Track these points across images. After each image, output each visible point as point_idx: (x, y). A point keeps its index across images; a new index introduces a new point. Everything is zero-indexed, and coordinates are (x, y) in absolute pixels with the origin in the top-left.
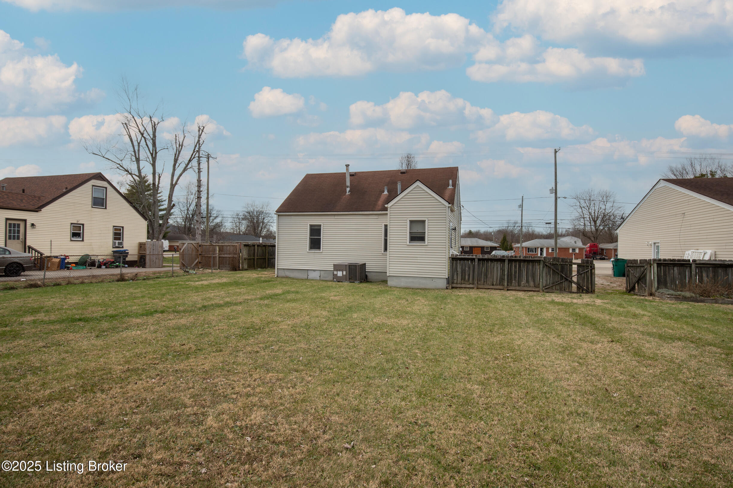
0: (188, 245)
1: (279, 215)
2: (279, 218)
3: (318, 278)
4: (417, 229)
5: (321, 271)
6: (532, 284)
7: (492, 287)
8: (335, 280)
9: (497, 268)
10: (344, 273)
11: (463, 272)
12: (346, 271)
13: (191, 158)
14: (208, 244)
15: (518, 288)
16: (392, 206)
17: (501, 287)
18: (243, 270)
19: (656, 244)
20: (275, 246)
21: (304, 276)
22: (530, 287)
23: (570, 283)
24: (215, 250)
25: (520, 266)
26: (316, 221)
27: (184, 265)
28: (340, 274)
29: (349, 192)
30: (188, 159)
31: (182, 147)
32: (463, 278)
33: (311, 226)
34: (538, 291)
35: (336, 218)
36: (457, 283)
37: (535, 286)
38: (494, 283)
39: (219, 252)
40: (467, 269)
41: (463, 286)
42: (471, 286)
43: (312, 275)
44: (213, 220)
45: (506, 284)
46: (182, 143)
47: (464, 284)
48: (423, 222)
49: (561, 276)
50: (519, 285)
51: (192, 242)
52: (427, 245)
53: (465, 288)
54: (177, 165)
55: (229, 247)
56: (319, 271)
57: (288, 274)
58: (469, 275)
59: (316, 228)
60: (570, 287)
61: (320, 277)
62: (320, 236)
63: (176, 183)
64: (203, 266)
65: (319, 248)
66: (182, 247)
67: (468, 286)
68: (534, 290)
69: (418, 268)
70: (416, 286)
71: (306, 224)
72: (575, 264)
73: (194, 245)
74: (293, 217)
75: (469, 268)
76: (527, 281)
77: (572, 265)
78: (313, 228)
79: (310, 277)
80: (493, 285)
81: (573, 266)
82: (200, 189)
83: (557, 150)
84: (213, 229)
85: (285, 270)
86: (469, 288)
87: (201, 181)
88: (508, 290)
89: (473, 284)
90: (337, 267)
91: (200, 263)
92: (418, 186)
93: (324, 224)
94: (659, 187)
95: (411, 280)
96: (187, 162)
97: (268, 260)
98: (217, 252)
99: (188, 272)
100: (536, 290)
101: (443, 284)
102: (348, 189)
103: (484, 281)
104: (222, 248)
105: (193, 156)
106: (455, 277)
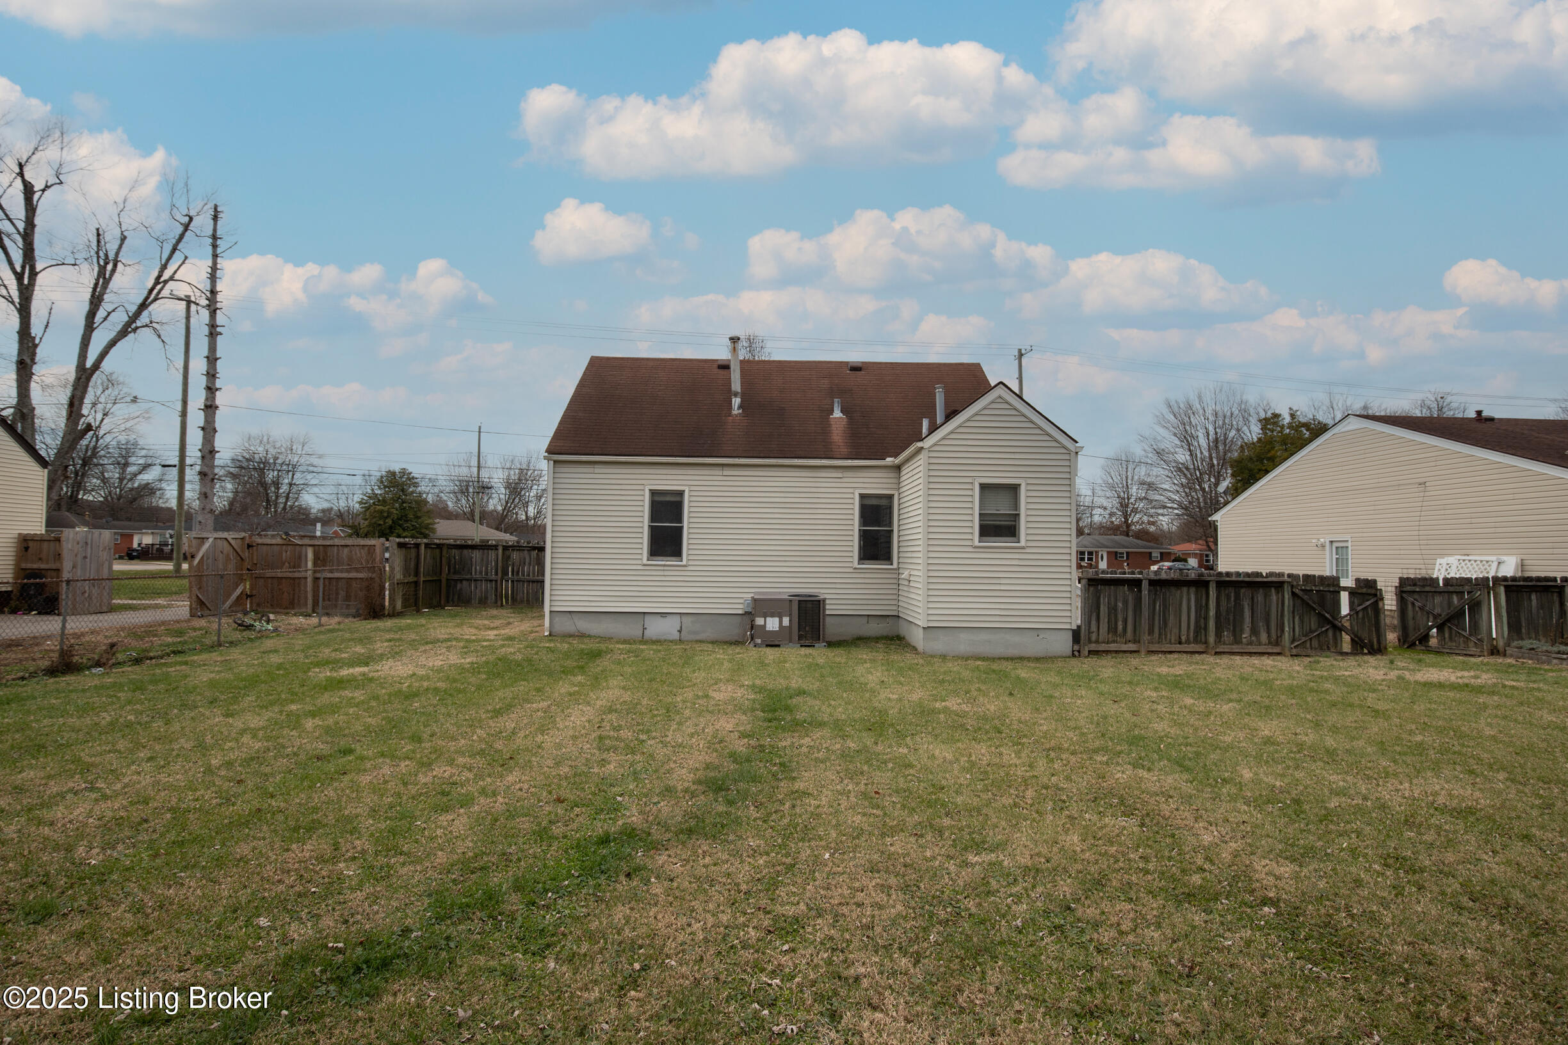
0: (214, 545)
1: (555, 462)
2: (557, 470)
3: (676, 636)
4: (1000, 507)
5: (685, 619)
6: (1264, 637)
7: (1178, 647)
8: (759, 641)
9: (1189, 600)
10: (786, 621)
11: (1112, 610)
12: (790, 615)
13: (147, 298)
14: (278, 541)
15: (1236, 648)
16: (935, 445)
17: (1198, 648)
18: (394, 614)
19: (1335, 545)
20: (542, 549)
21: (633, 630)
22: (1260, 644)
23: (1338, 633)
24: (300, 557)
25: (1237, 597)
26: (668, 480)
27: (201, 603)
28: (772, 624)
29: (738, 409)
30: (140, 300)
31: (115, 266)
32: (1112, 629)
33: (653, 493)
34: (1279, 654)
35: (725, 473)
36: (1097, 642)
37: (1270, 643)
38: (1183, 638)
39: (315, 564)
40: (1120, 605)
41: (1113, 647)
42: (1132, 647)
43: (656, 629)
44: (136, 475)
45: (1212, 639)
46: (117, 254)
47: (1114, 642)
48: (1014, 489)
49: (1320, 615)
50: (1237, 641)
51: (225, 535)
52: (1023, 548)
53: (1116, 652)
54: (101, 314)
55: (346, 550)
56: (679, 616)
57: (583, 625)
58: (1125, 621)
59: (668, 498)
60: (1337, 641)
61: (680, 631)
62: (680, 520)
63: (97, 366)
64: (258, 605)
65: (677, 553)
66: (198, 550)
67: (1125, 647)
68: (1270, 651)
69: (1002, 606)
70: (1000, 651)
71: (641, 487)
72: (1345, 589)
73: (233, 542)
74: (599, 469)
75: (1125, 602)
76: (1254, 631)
77: (1339, 592)
78: (657, 498)
79: (649, 633)
80: (1180, 643)
81: (1342, 593)
82: (214, 383)
83: (1023, 352)
84: (135, 499)
85: (573, 615)
86: (1125, 652)
87: (216, 359)
88: (1216, 653)
89: (1135, 641)
90: (762, 606)
91: (248, 596)
92: (1000, 397)
93: (693, 488)
94: (1343, 430)
95: (983, 636)
96: (133, 309)
97: (448, 586)
98: (310, 565)
99: (249, 627)
100: (1275, 651)
101: (1064, 644)
102: (736, 401)
103: (1160, 634)
104: (326, 553)
105: (155, 292)
106: (1094, 628)
